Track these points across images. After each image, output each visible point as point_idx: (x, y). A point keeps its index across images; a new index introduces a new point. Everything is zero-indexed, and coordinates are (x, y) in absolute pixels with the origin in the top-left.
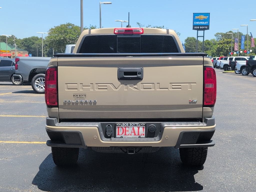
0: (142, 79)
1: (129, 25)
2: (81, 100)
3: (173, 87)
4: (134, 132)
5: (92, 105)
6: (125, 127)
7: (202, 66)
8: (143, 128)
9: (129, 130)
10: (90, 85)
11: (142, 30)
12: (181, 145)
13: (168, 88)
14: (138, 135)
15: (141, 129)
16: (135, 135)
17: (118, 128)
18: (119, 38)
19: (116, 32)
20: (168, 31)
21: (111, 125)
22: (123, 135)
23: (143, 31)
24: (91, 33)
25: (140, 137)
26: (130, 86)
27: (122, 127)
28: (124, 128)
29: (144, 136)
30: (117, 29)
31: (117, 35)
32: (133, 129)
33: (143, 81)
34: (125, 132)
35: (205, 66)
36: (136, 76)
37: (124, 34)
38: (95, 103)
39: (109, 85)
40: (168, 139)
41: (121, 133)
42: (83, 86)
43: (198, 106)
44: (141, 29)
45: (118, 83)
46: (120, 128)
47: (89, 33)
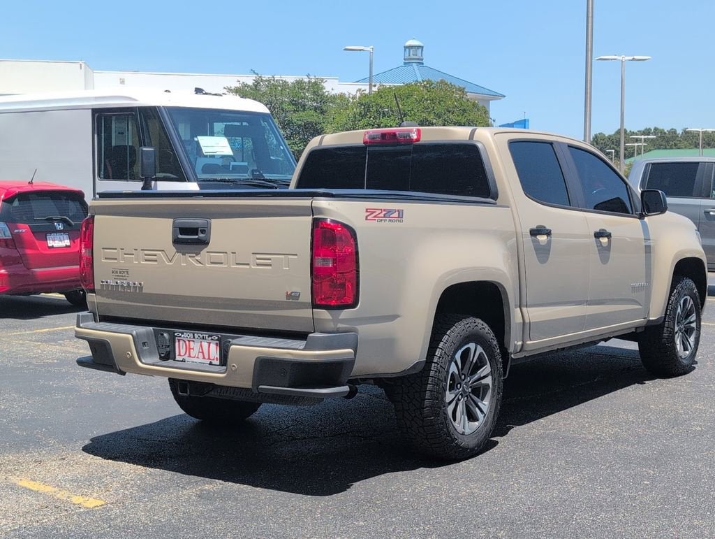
0: (208, 243)
2: (122, 281)
3: (258, 261)
4: (203, 352)
5: (138, 291)
6: (189, 341)
7: (310, 219)
8: (217, 344)
9: (195, 346)
10: (134, 252)
12: (260, 387)
13: (248, 264)
14: (209, 358)
15: (213, 346)
16: (204, 358)
17: (179, 340)
20: (473, 133)
21: (165, 335)
22: (186, 358)
24: (323, 144)
25: (211, 364)
26: (190, 257)
27: (184, 339)
28: (187, 342)
29: (218, 363)
31: (366, 147)
32: (201, 346)
33: (209, 248)
34: (188, 349)
35: (317, 218)
36: (197, 237)
37: (381, 144)
38: (141, 288)
39: (160, 252)
40: (236, 370)
41: (183, 352)
42: (125, 254)
43: (303, 306)
45: (172, 249)
46: (181, 342)
47: (319, 144)
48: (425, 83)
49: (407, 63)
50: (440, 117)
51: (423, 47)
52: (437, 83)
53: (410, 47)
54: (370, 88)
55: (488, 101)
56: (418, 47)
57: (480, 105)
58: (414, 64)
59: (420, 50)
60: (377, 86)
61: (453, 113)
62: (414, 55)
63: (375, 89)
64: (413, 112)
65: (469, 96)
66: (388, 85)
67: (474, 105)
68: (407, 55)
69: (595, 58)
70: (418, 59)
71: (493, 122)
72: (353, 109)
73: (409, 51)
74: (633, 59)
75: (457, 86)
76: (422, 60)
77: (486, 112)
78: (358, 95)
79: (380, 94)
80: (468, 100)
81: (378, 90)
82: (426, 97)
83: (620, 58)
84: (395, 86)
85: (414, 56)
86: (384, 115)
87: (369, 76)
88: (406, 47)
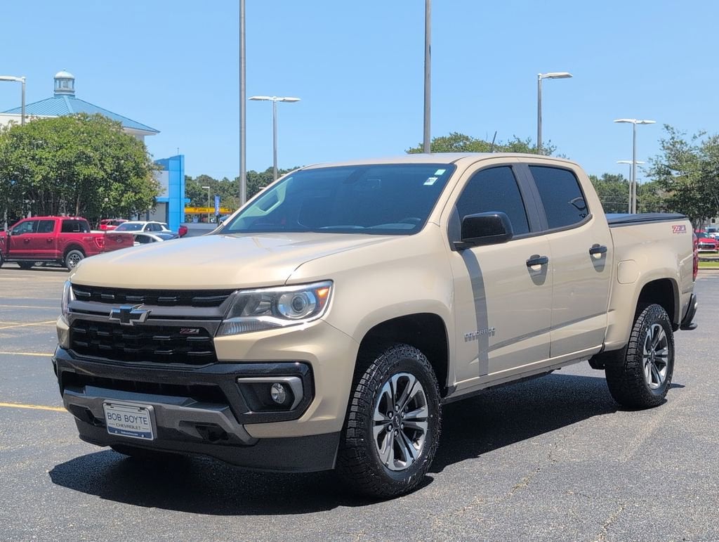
48: (79, 116)
49: (58, 94)
50: (97, 151)
51: (73, 80)
52: (93, 116)
53: (60, 79)
54: (23, 120)
55: (143, 136)
56: (69, 79)
57: (138, 140)
58: (65, 96)
59: (71, 82)
60: (30, 118)
61: (110, 147)
62: (64, 87)
63: (27, 121)
64: (69, 145)
65: (126, 130)
66: (42, 117)
67: (132, 140)
68: (58, 87)
69: (248, 98)
70: (70, 91)
71: (151, 157)
72: (5, 140)
73: (60, 83)
74: (284, 101)
75: (113, 120)
76: (73, 92)
77: (144, 147)
78: (10, 126)
79: (33, 125)
80: (125, 135)
81: (31, 121)
82: (82, 130)
83: (272, 99)
84: (48, 118)
86: (38, 146)
87: (21, 106)
88: (56, 79)
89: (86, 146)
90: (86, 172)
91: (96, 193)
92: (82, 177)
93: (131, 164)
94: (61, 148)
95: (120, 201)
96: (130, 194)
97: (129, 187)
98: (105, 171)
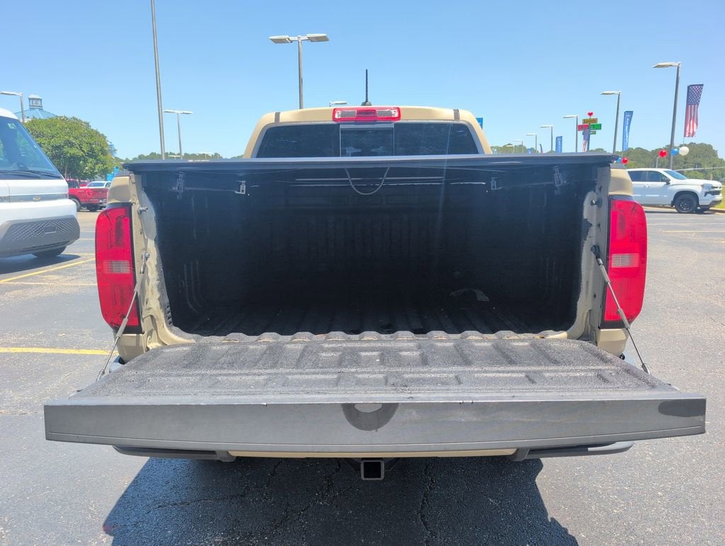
1: (367, 101)
11: (396, 110)
18: (344, 131)
19: (336, 116)
20: (456, 113)
23: (399, 114)
24: (281, 121)
30: (340, 109)
31: (339, 124)
37: (357, 121)
44: (395, 108)
47: (275, 120)
49: (32, 108)
50: (77, 139)
51: (41, 100)
53: (33, 99)
56: (39, 99)
58: (36, 109)
61: (85, 137)
64: (58, 135)
68: (32, 103)
69: (163, 111)
70: (39, 107)
73: (32, 101)
74: (183, 113)
76: (42, 107)
80: (93, 130)
83: (176, 112)
85: (36, 103)
87: (20, 110)
88: (30, 99)
89: (70, 136)
90: (72, 152)
91: (78, 165)
92: (69, 155)
93: (99, 148)
94: (53, 137)
95: (94, 169)
96: (100, 165)
97: (98, 161)
98: (83, 151)
